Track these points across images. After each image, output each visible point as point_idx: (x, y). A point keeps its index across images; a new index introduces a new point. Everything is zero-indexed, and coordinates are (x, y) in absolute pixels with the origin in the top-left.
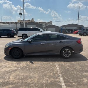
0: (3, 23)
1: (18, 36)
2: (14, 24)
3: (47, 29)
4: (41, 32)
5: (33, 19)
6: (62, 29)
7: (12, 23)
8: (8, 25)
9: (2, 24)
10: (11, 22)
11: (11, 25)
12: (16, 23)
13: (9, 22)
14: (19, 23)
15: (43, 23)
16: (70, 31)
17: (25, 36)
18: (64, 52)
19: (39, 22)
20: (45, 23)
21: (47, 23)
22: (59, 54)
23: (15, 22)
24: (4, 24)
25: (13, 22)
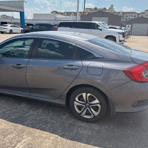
3: (130, 26)
5: (112, 6)
9: (59, 16)
10: (74, 13)
19: (123, 13)
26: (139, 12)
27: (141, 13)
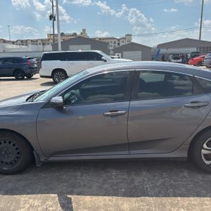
0: (13, 43)
1: (42, 77)
2: (40, 44)
3: (120, 54)
4: (105, 61)
5: (84, 30)
6: (158, 52)
7: (34, 42)
8: (24, 47)
9: (10, 46)
10: (32, 41)
11: (30, 48)
12: (44, 42)
13: (27, 41)
14: (51, 41)
15: (110, 41)
16: (179, 59)
17: (59, 75)
18: (205, 146)
19: (100, 39)
20: (113, 41)
21: (119, 40)
22: (185, 155)
23: (42, 40)
24: (14, 46)
25: (37, 40)
26: (118, 38)
27: (121, 39)
